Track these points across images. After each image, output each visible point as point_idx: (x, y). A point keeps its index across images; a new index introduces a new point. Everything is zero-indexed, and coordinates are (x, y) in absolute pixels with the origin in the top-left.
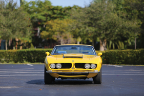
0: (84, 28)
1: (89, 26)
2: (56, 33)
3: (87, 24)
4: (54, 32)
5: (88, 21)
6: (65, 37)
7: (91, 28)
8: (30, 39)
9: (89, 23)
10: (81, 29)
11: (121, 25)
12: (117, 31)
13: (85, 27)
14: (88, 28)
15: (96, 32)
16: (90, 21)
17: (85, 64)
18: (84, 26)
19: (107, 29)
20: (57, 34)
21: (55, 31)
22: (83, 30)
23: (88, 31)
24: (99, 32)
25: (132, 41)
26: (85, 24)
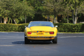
1: (6, 9)
3: (5, 8)
5: (5, 6)
9: (6, 7)
11: (25, 9)
12: (23, 12)
13: (4, 10)
14: (5, 11)
16: (6, 6)
19: (16, 11)
23: (5, 12)
25: (22, 18)
26: (4, 8)
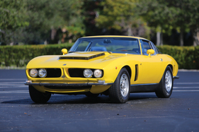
0: (160, 10)
2: (118, 18)
4: (115, 17)
6: (134, 26)
7: (172, 9)
8: (82, 28)
10: (157, 12)
15: (181, 15)
17: (84, 69)
18: (162, 5)
20: (120, 21)
21: (118, 15)
22: (160, 13)
24: (186, 15)
